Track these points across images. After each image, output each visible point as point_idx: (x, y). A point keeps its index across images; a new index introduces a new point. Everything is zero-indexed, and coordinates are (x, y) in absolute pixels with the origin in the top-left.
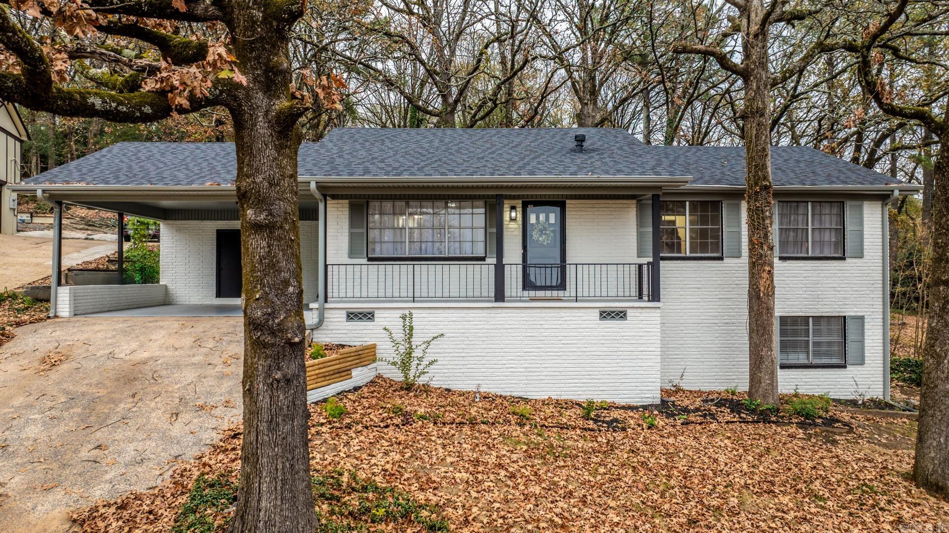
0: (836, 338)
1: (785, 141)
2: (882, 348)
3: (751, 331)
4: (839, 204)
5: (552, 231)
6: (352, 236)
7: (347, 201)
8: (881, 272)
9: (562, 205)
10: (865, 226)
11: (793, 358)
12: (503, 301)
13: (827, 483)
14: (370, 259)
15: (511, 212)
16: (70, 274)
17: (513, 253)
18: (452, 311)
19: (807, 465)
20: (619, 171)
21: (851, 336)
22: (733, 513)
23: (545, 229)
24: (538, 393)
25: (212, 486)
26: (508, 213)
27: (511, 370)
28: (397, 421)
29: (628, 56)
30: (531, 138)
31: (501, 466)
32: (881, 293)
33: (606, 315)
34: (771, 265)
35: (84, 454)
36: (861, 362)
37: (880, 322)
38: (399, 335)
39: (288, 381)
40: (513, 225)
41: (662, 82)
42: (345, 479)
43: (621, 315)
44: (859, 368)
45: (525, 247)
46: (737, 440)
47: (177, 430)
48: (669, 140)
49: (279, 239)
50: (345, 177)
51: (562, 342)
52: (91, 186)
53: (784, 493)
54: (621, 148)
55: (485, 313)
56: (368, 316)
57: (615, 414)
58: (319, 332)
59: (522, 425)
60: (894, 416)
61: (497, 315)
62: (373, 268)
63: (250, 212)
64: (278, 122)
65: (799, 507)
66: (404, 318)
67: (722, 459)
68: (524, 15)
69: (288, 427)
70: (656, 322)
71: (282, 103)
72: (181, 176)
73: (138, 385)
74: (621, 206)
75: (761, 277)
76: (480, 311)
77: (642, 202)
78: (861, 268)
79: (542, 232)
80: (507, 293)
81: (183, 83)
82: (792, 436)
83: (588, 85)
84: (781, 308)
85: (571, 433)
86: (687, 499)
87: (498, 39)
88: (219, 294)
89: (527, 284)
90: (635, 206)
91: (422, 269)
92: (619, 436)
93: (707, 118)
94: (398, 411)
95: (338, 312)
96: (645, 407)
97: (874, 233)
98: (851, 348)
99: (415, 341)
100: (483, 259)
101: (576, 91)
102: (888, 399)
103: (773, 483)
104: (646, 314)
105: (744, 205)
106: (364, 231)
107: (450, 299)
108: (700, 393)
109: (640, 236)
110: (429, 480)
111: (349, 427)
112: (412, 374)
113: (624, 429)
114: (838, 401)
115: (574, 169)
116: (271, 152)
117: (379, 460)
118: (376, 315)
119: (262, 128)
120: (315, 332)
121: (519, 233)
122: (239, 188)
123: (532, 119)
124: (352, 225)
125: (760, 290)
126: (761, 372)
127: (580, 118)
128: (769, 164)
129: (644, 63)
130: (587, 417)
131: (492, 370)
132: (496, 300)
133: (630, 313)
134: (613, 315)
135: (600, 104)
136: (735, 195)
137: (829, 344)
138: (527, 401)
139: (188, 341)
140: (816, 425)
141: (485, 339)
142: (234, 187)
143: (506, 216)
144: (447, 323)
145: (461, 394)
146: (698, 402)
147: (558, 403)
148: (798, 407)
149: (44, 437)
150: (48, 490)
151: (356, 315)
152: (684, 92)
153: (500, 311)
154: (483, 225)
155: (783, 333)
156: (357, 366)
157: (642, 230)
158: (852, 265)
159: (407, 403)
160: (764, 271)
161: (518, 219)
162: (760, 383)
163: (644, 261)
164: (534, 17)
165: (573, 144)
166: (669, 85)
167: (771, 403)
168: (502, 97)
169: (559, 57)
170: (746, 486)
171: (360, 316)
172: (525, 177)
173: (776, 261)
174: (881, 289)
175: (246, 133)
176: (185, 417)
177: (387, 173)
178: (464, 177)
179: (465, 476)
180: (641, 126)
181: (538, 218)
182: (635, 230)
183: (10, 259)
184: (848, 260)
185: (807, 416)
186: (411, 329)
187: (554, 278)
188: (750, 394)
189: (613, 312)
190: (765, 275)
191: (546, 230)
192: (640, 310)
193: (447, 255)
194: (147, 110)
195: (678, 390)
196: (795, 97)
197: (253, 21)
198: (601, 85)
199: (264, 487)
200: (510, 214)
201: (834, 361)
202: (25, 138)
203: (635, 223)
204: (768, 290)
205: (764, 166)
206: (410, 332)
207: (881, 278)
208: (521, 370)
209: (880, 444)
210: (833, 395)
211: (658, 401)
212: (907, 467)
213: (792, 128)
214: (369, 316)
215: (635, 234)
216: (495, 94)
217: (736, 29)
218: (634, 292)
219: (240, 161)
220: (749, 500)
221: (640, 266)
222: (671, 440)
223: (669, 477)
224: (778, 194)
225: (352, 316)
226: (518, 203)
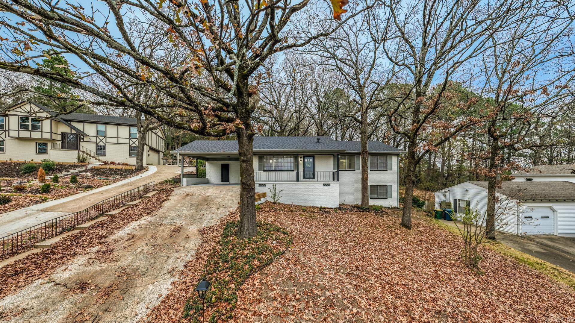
0: (385, 191)
1: (375, 139)
2: (397, 194)
3: (362, 189)
4: (386, 156)
5: (311, 163)
6: (259, 165)
7: (258, 156)
8: (397, 174)
9: (314, 157)
10: (393, 162)
11: (373, 196)
12: (299, 181)
13: (380, 225)
14: (264, 171)
15: (300, 158)
17: (301, 169)
18: (286, 184)
19: (375, 221)
20: (329, 148)
21: (389, 190)
22: (356, 231)
24: (307, 205)
25: (231, 223)
27: (301, 199)
28: (273, 210)
29: (331, 116)
30: (305, 139)
31: (299, 221)
32: (396, 179)
33: (325, 185)
34: (367, 172)
35: (198, 217)
36: (391, 197)
37: (396, 188)
38: (272, 190)
39: (251, 197)
40: (301, 162)
41: (340, 123)
42: (262, 222)
43: (329, 185)
44: (391, 199)
45: (304, 168)
46: (358, 215)
47: (219, 212)
48: (342, 139)
49: (249, 164)
50: (258, 150)
51: (314, 192)
52: (192, 152)
53: (369, 227)
54: (329, 142)
55: (294, 185)
56: (264, 185)
57: (327, 210)
59: (304, 212)
60: (399, 211)
62: (265, 173)
63: (242, 157)
64: (249, 136)
65: (372, 230)
66: (274, 185)
67: (354, 220)
68: (302, 105)
69: (251, 208)
70: (338, 187)
71: (249, 132)
72: (214, 149)
73: (208, 202)
74: (329, 157)
77: (334, 156)
78: (391, 173)
79: (308, 164)
80: (300, 179)
81: (230, 128)
82: (372, 215)
83: (320, 124)
84: (370, 183)
85: (316, 214)
86: (345, 228)
87: (296, 112)
88: (222, 181)
89: (304, 178)
90: (332, 157)
91: (278, 173)
92: (328, 214)
93: (353, 133)
94: (273, 208)
95: (257, 184)
96: (335, 208)
97: (395, 164)
98: (389, 194)
99: (277, 191)
100: (293, 171)
101: (317, 126)
102: (398, 207)
103: (366, 225)
104: (335, 184)
105: (361, 157)
106: (262, 163)
107: (285, 181)
108: (349, 205)
109: (334, 165)
110: (282, 223)
111: (261, 211)
112: (276, 200)
113: (329, 213)
114: (385, 207)
115: (317, 147)
116: (247, 143)
117: (270, 219)
118: (266, 185)
119: (245, 138)
121: (303, 164)
122: (239, 152)
123: (305, 134)
124: (259, 162)
125: (364, 178)
126: (365, 200)
127: (318, 133)
128: (367, 146)
129: (335, 118)
130: (320, 210)
132: (297, 181)
133: (331, 184)
135: (323, 129)
136: (358, 154)
137: (384, 192)
138: (305, 207)
139: (219, 192)
140: (378, 212)
141: (294, 191)
142: (238, 152)
144: (284, 187)
145: (288, 205)
146: (349, 207)
147: (313, 207)
148: (374, 208)
149: (187, 213)
150: (192, 225)
151: (262, 185)
152: (346, 126)
153: (298, 184)
154: (293, 162)
155: (371, 190)
156: (262, 198)
158: (389, 172)
159: (275, 206)
161: (302, 160)
162: (364, 202)
163: (335, 171)
164: (306, 106)
165: (316, 141)
166: (342, 124)
167: (367, 207)
168: (297, 128)
169: (313, 116)
170: (360, 226)
172: (304, 149)
173: (369, 171)
175: (241, 139)
176: (221, 209)
177: (269, 149)
178: (289, 149)
179: (291, 222)
180: (335, 135)
181: (307, 160)
182: (333, 163)
183: (165, 172)
185: (376, 210)
186: (275, 188)
187: (311, 176)
188: (362, 205)
189: (327, 184)
190: (366, 174)
193: (284, 170)
194: (221, 134)
195: (344, 204)
196: (377, 127)
197: (242, 112)
198: (324, 124)
199: (246, 222)
201: (384, 197)
202: (165, 139)
203: (333, 161)
204: (366, 178)
205: (366, 146)
206: (275, 189)
207: (397, 176)
208: (303, 199)
209: (395, 217)
210: (383, 206)
211: (338, 207)
212: (400, 222)
213: (377, 136)
216: (295, 127)
217: (359, 111)
218: (332, 179)
219: (240, 146)
220: (360, 228)
221: (334, 173)
222: (341, 216)
223: (341, 224)
224: (370, 154)
225: (260, 185)
226: (302, 156)
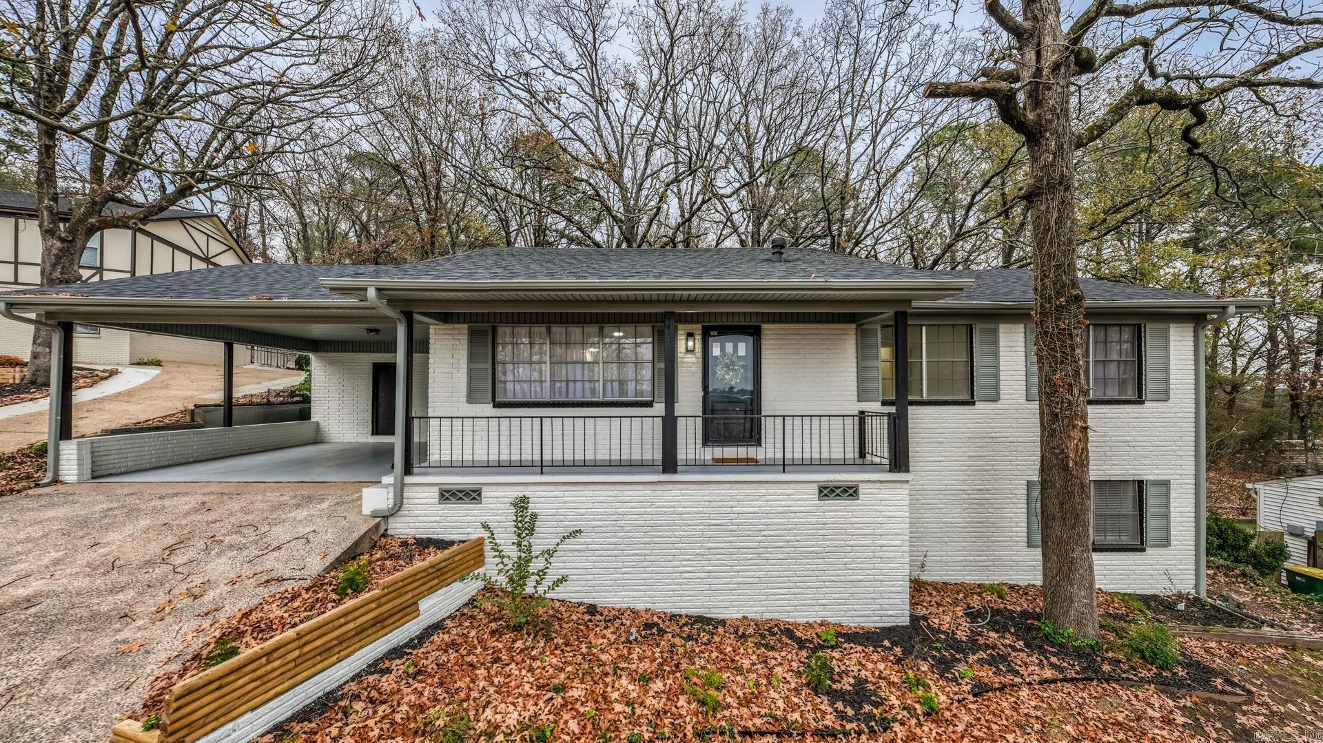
0: (1131, 512)
2: (1194, 524)
4: (1132, 328)
5: (742, 366)
6: (471, 372)
7: (466, 326)
8: (1193, 420)
9: (755, 332)
10: (1172, 357)
12: (675, 472)
14: (496, 405)
15: (687, 340)
16: (197, 410)
17: (689, 397)
18: (599, 487)
20: (850, 276)
21: (1152, 507)
23: (732, 363)
26: (684, 341)
27: (687, 575)
32: (1193, 448)
33: (827, 492)
36: (1166, 542)
37: (1191, 489)
40: (690, 359)
43: (851, 492)
44: (1161, 551)
45: (704, 390)
51: (763, 533)
55: (647, 491)
56: (472, 495)
58: (398, 519)
61: (666, 493)
70: (903, 503)
74: (835, 332)
75: (1069, 436)
76: (641, 487)
77: (865, 327)
78: (1164, 415)
79: (729, 366)
80: (681, 456)
88: (376, 432)
89: (709, 436)
90: (854, 331)
95: (426, 489)
97: (1184, 367)
98: (1152, 526)
100: (649, 404)
102: (1202, 595)
104: (887, 492)
106: (489, 366)
107: (595, 469)
109: (862, 373)
118: (484, 494)
120: (391, 520)
121: (698, 369)
124: (472, 358)
125: (1067, 457)
126: (1072, 585)
128: (1079, 265)
131: (659, 576)
132: (665, 471)
133: (863, 489)
134: (838, 491)
136: (991, 316)
138: (710, 621)
141: (648, 529)
143: (681, 345)
144: (591, 505)
145: (611, 620)
146: (963, 621)
147: (758, 625)
151: (454, 495)
153: (670, 487)
154: (651, 358)
157: (865, 364)
158: (1151, 410)
160: (1074, 427)
161: (697, 350)
162: (1072, 602)
167: (1091, 634)
171: (461, 495)
174: (1193, 444)
181: (723, 349)
182: (855, 365)
184: (1148, 404)
189: (838, 488)
191: (733, 365)
192: (878, 485)
193: (601, 399)
195: (917, 585)
200: (686, 344)
201: (1125, 539)
203: (855, 355)
204: (1081, 457)
205: (1072, 269)
207: (1194, 429)
208: (702, 575)
211: (905, 621)
214: (474, 495)
215: (855, 370)
225: (448, 495)
226: (697, 328)
